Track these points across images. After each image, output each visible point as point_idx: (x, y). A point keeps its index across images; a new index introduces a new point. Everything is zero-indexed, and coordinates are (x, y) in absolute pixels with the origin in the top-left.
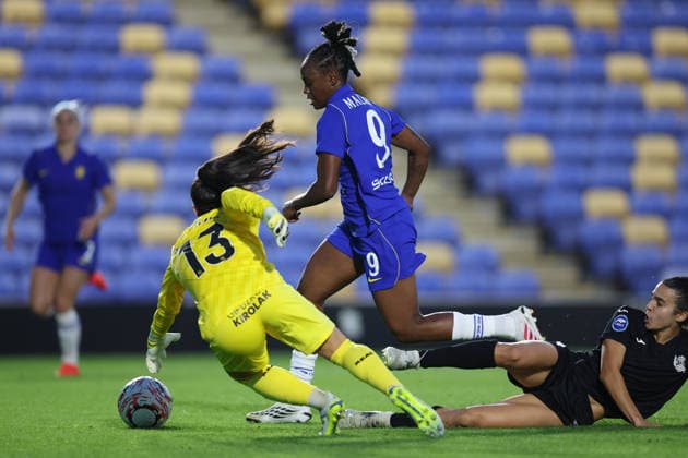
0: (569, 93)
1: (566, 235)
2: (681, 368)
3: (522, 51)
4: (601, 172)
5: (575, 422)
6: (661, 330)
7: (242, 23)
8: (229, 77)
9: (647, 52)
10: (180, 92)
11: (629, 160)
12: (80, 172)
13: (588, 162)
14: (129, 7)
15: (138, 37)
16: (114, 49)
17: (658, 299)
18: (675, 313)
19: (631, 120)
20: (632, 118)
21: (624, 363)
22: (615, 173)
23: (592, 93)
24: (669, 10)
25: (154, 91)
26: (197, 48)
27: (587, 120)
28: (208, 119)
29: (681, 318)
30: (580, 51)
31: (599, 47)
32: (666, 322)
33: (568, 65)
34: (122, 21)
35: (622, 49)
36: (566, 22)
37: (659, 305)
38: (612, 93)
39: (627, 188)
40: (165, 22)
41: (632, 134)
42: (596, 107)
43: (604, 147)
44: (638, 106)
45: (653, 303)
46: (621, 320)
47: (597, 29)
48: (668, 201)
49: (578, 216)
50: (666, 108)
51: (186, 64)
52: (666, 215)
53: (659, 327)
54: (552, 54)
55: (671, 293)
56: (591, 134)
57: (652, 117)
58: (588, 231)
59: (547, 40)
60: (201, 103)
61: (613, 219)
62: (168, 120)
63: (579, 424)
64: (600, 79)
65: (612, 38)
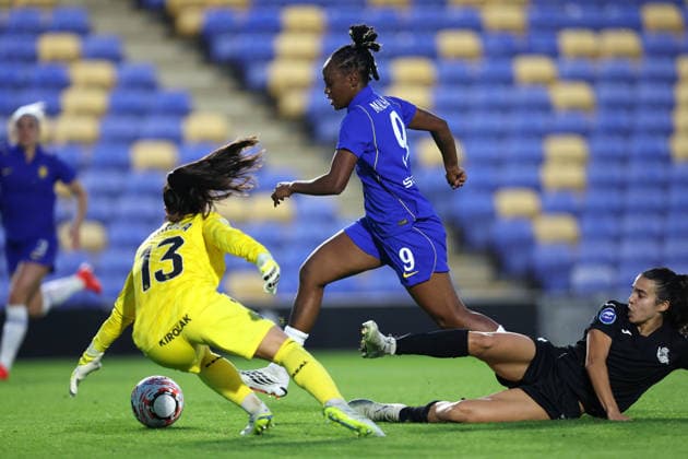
0: (479, 95)
1: (479, 234)
2: (664, 360)
3: (432, 55)
4: (512, 173)
5: (563, 416)
6: (644, 322)
7: (157, 31)
8: (146, 84)
9: (553, 53)
10: (98, 100)
11: (539, 160)
12: (43, 172)
13: (498, 163)
14: (45, 17)
15: (54, 46)
16: (31, 58)
17: (639, 291)
18: (657, 303)
19: (540, 121)
20: (540, 119)
21: (610, 353)
22: (524, 173)
23: (501, 94)
24: (575, 12)
25: (72, 99)
26: (113, 57)
27: (496, 121)
28: (125, 125)
29: (664, 307)
30: (489, 54)
31: (506, 49)
32: (649, 313)
33: (478, 67)
34: (39, 31)
35: (530, 51)
36: (474, 26)
37: (640, 297)
38: (520, 94)
39: (536, 187)
40: (81, 31)
41: (541, 134)
42: (505, 108)
43: (515, 148)
44: (545, 107)
45: (635, 296)
46: (608, 313)
47: (505, 32)
48: (578, 200)
49: (490, 216)
50: (575, 109)
51: (102, 72)
52: (577, 213)
53: (643, 319)
54: (461, 57)
55: (651, 285)
56: (501, 135)
57: (561, 119)
58: (501, 231)
59: (456, 43)
60: (117, 110)
61: (524, 219)
62: (86, 128)
63: (566, 417)
64: (508, 81)
65: (519, 41)
